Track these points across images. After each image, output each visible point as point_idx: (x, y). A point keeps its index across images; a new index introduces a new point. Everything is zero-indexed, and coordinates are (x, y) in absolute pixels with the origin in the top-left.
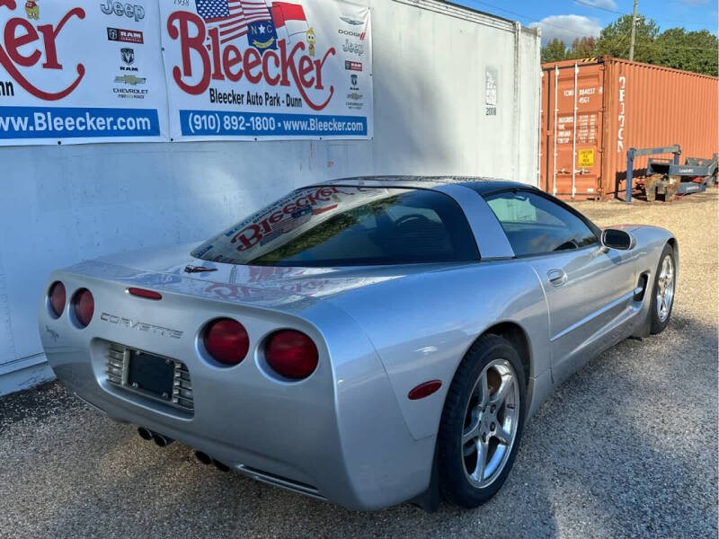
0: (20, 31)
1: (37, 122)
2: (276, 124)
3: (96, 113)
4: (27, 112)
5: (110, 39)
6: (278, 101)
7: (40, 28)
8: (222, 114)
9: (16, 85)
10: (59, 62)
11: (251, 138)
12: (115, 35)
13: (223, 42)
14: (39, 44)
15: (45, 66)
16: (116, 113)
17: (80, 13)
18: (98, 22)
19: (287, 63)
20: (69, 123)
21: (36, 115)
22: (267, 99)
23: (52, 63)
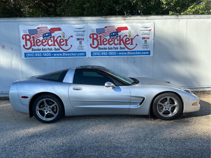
0: (62, 41)
1: (63, 54)
2: (116, 53)
3: (73, 53)
4: (62, 53)
5: (77, 40)
6: (117, 48)
7: (65, 40)
8: (101, 52)
9: (60, 49)
10: (68, 45)
11: (109, 56)
12: (78, 39)
13: (102, 38)
14: (65, 42)
15: (65, 46)
16: (77, 53)
17: (72, 36)
18: (75, 38)
19: (121, 40)
20: (69, 54)
21: (63, 53)
22: (114, 48)
23: (67, 45)
